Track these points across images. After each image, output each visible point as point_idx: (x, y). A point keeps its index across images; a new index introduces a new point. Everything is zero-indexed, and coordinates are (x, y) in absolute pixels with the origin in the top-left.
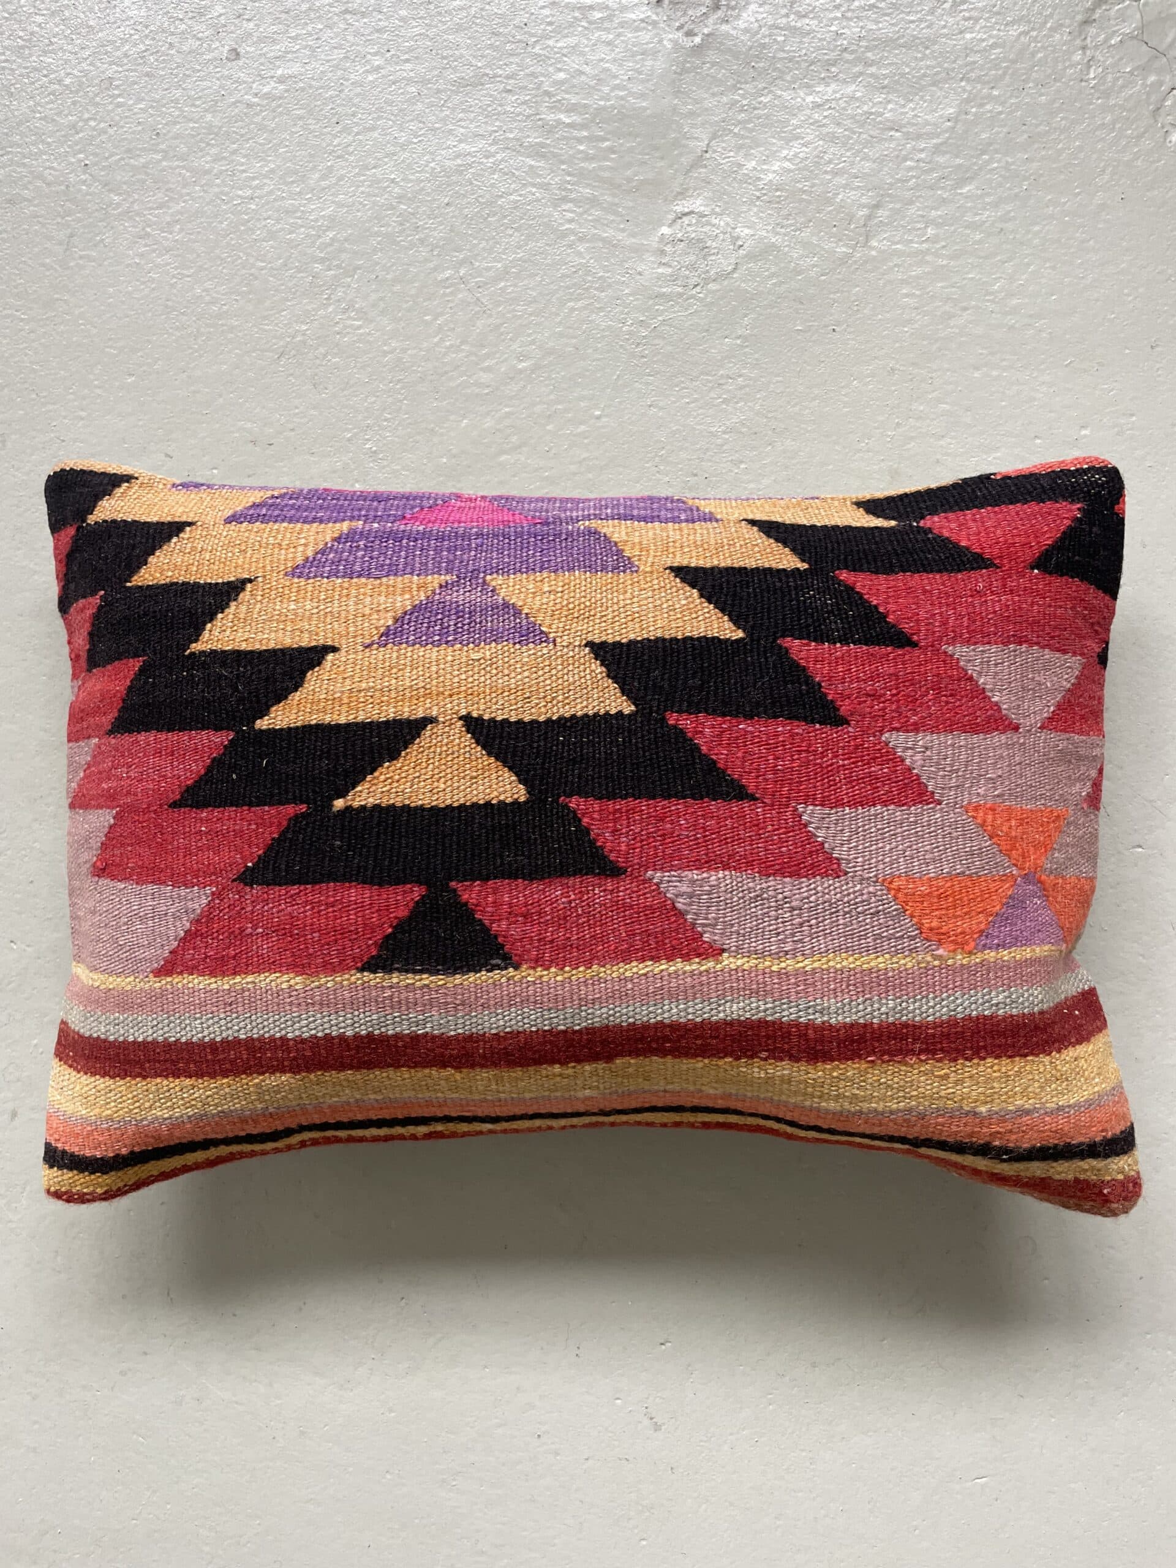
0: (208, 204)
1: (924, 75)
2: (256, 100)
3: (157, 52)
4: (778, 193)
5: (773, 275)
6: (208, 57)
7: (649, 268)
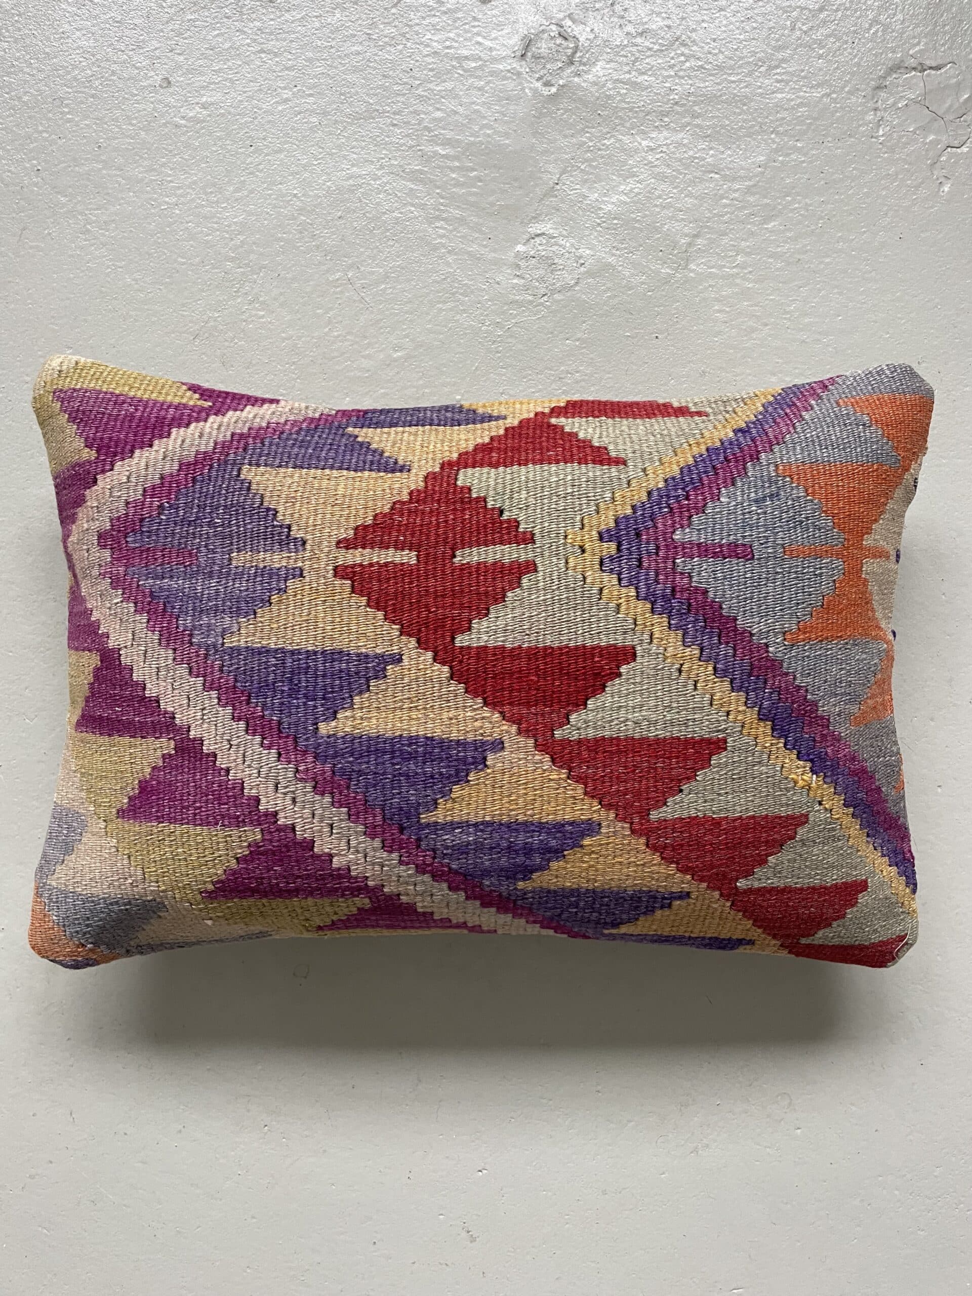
0: (139, 207)
1: (741, 127)
2: (183, 122)
3: (102, 77)
4: (615, 222)
5: (609, 289)
6: (145, 84)
7: (506, 279)
